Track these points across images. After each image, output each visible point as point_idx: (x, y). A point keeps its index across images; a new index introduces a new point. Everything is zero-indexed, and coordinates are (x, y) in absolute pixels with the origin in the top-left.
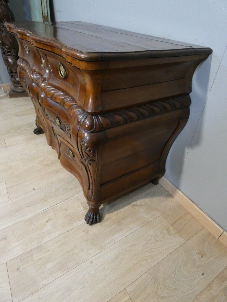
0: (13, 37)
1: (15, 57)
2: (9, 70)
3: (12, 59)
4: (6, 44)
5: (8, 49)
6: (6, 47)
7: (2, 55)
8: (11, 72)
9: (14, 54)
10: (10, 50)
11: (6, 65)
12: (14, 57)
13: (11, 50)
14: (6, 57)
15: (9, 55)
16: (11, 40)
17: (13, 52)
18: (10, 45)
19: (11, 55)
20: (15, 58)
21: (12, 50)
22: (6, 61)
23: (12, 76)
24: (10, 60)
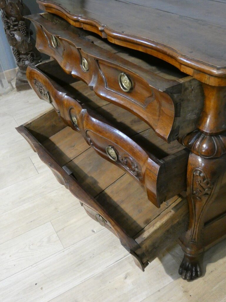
0: (21, 4)
1: (24, 31)
2: (16, 52)
3: (19, 36)
4: (11, 16)
5: (15, 21)
6: (12, 19)
7: (5, 31)
8: (18, 55)
9: (23, 27)
10: (17, 23)
11: (12, 44)
12: (22, 32)
13: (19, 23)
14: (11, 34)
15: (15, 30)
16: (18, 8)
17: (21, 25)
18: (17, 16)
19: (19, 30)
20: (23, 34)
21: (21, 22)
22: (11, 39)
23: (19, 60)
24: (17, 37)
